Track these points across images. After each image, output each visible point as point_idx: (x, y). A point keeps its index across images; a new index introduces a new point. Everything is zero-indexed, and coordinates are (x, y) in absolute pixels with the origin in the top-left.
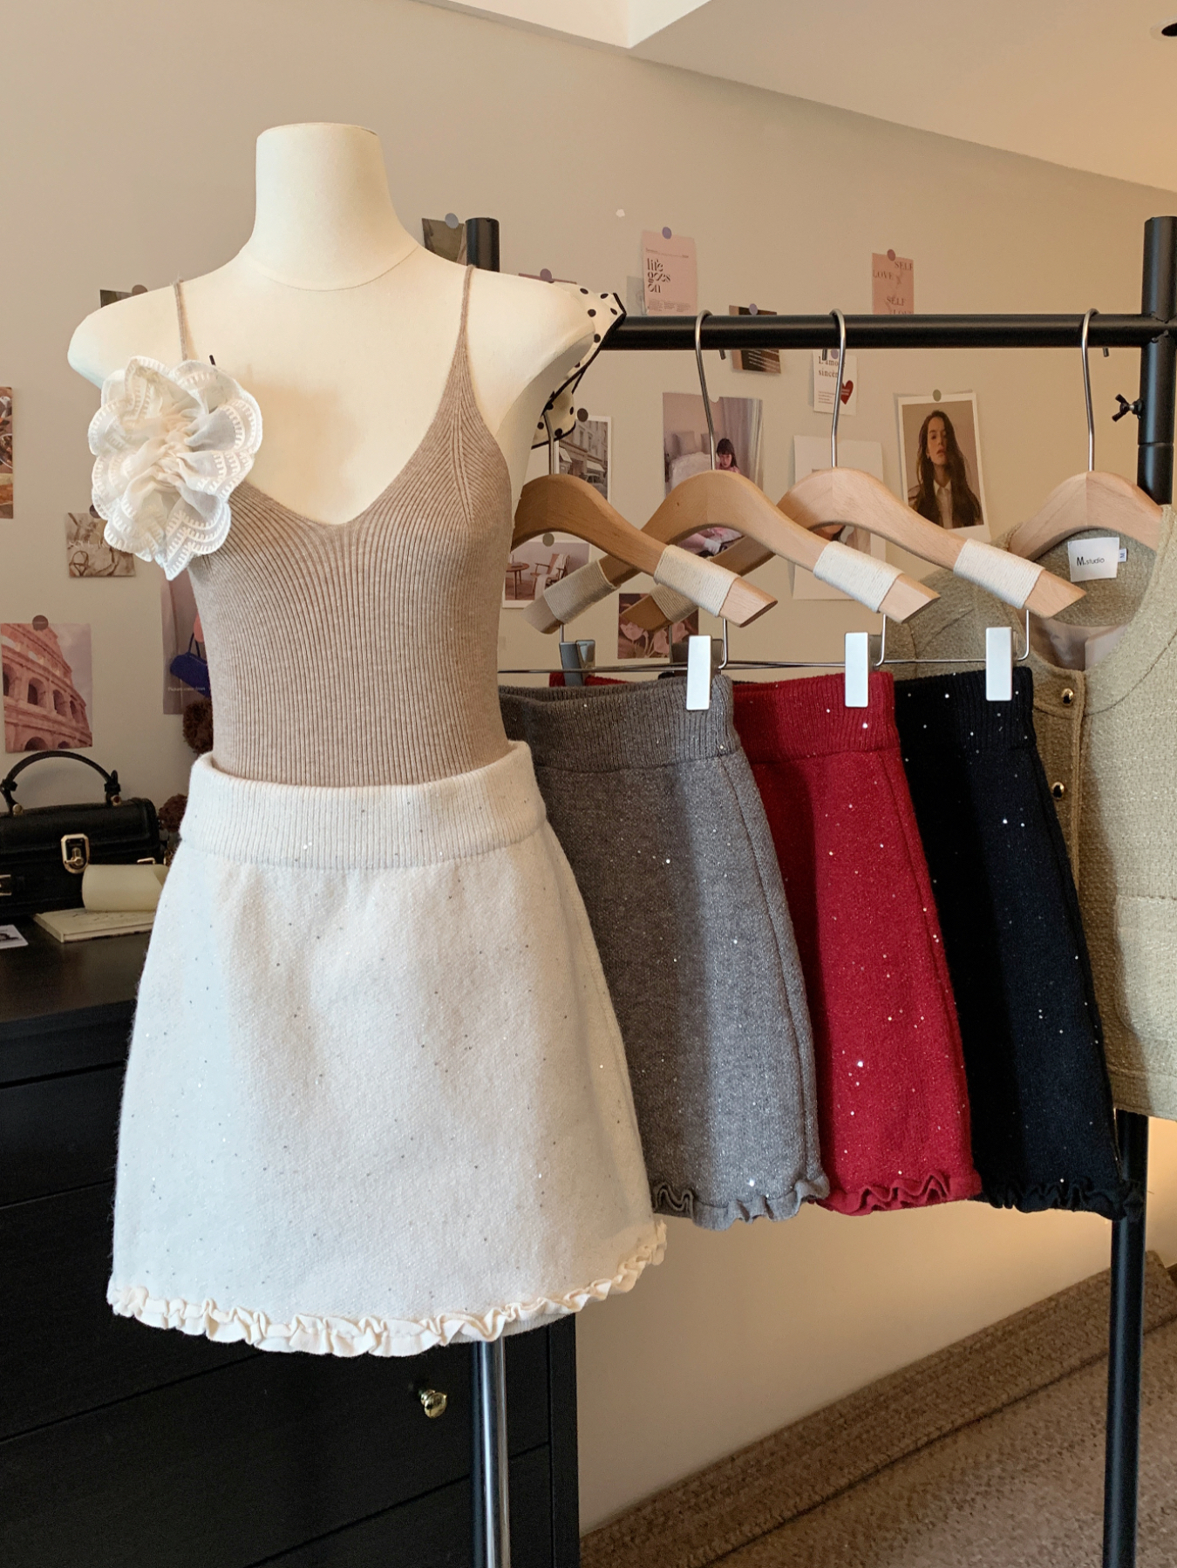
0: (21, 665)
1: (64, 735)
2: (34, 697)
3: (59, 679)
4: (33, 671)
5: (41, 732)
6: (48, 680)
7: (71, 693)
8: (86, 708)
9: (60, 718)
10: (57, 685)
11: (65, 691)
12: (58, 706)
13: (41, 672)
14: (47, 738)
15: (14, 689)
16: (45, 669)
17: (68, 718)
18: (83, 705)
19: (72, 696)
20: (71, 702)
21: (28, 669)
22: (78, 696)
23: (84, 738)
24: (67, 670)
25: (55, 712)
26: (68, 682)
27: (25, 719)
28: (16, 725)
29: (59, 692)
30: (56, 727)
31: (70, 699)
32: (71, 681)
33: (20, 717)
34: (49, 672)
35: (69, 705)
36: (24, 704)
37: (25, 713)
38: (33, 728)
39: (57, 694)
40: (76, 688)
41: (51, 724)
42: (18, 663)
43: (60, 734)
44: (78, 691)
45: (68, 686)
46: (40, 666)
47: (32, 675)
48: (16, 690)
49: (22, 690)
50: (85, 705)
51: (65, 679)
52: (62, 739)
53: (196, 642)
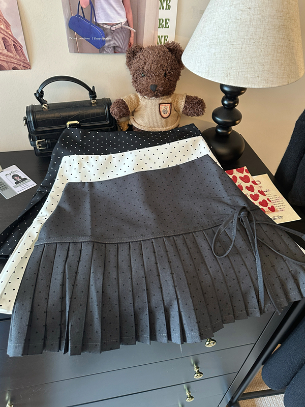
1: (14, 63)
3: (3, 30)
9: (9, 54)
10: (4, 34)
11: (9, 38)
12: (7, 47)
14: (5, 65)
17: (13, 54)
18: (21, 47)
24: (8, 25)
25: (6, 51)
26: (10, 32)
29: (6, 39)
30: (8, 59)
32: (11, 31)
41: (5, 57)
45: (10, 35)
51: (8, 31)
52: (13, 65)
53: (82, 8)
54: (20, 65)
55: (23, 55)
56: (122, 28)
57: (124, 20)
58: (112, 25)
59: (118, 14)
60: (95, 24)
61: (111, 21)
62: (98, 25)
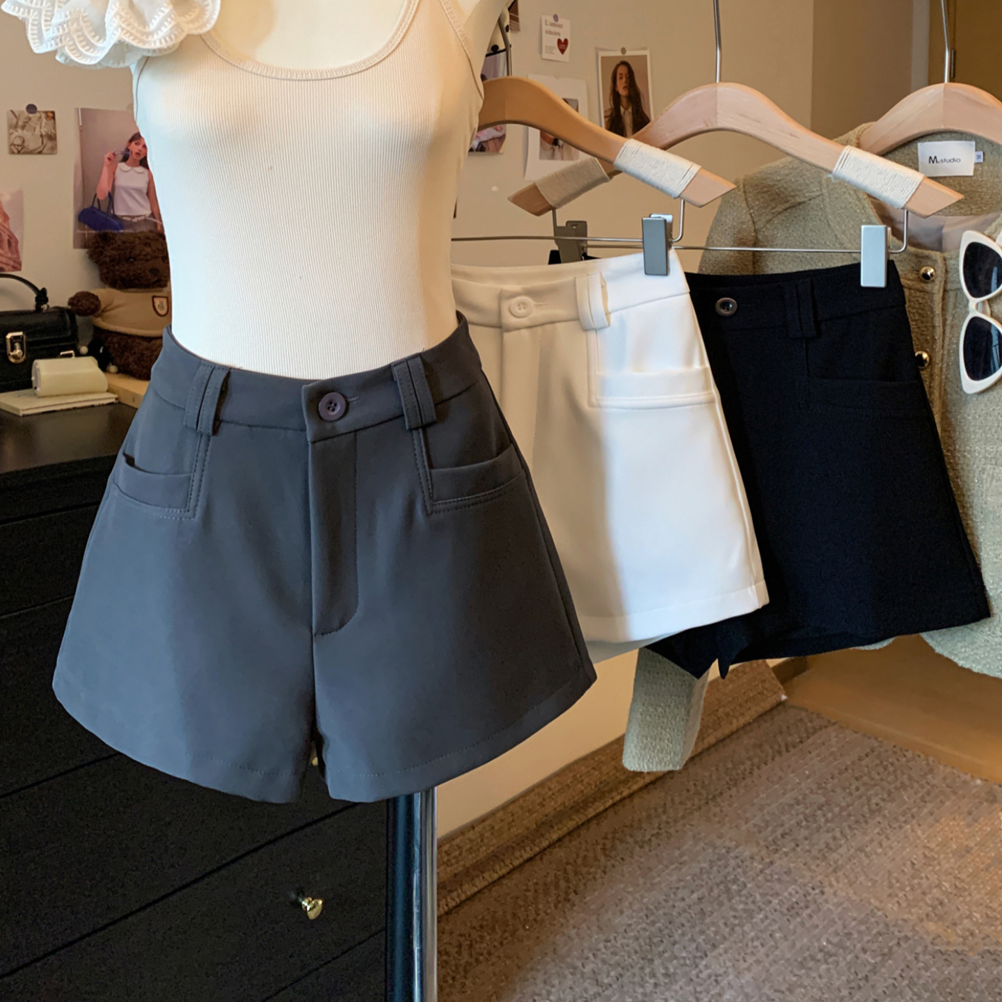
7: (9, 234)
17: (5, 252)
19: (9, 236)
20: (9, 241)
22: (13, 235)
23: (16, 265)
24: (6, 218)
31: (8, 238)
32: (8, 224)
35: (7, 242)
40: (12, 230)
44: (14, 233)
45: (6, 229)
50: (18, 244)
51: (5, 225)
53: (98, 201)
54: (7, 265)
55: (17, 252)
56: (145, 220)
57: (147, 212)
58: (133, 217)
59: (142, 206)
61: (133, 213)
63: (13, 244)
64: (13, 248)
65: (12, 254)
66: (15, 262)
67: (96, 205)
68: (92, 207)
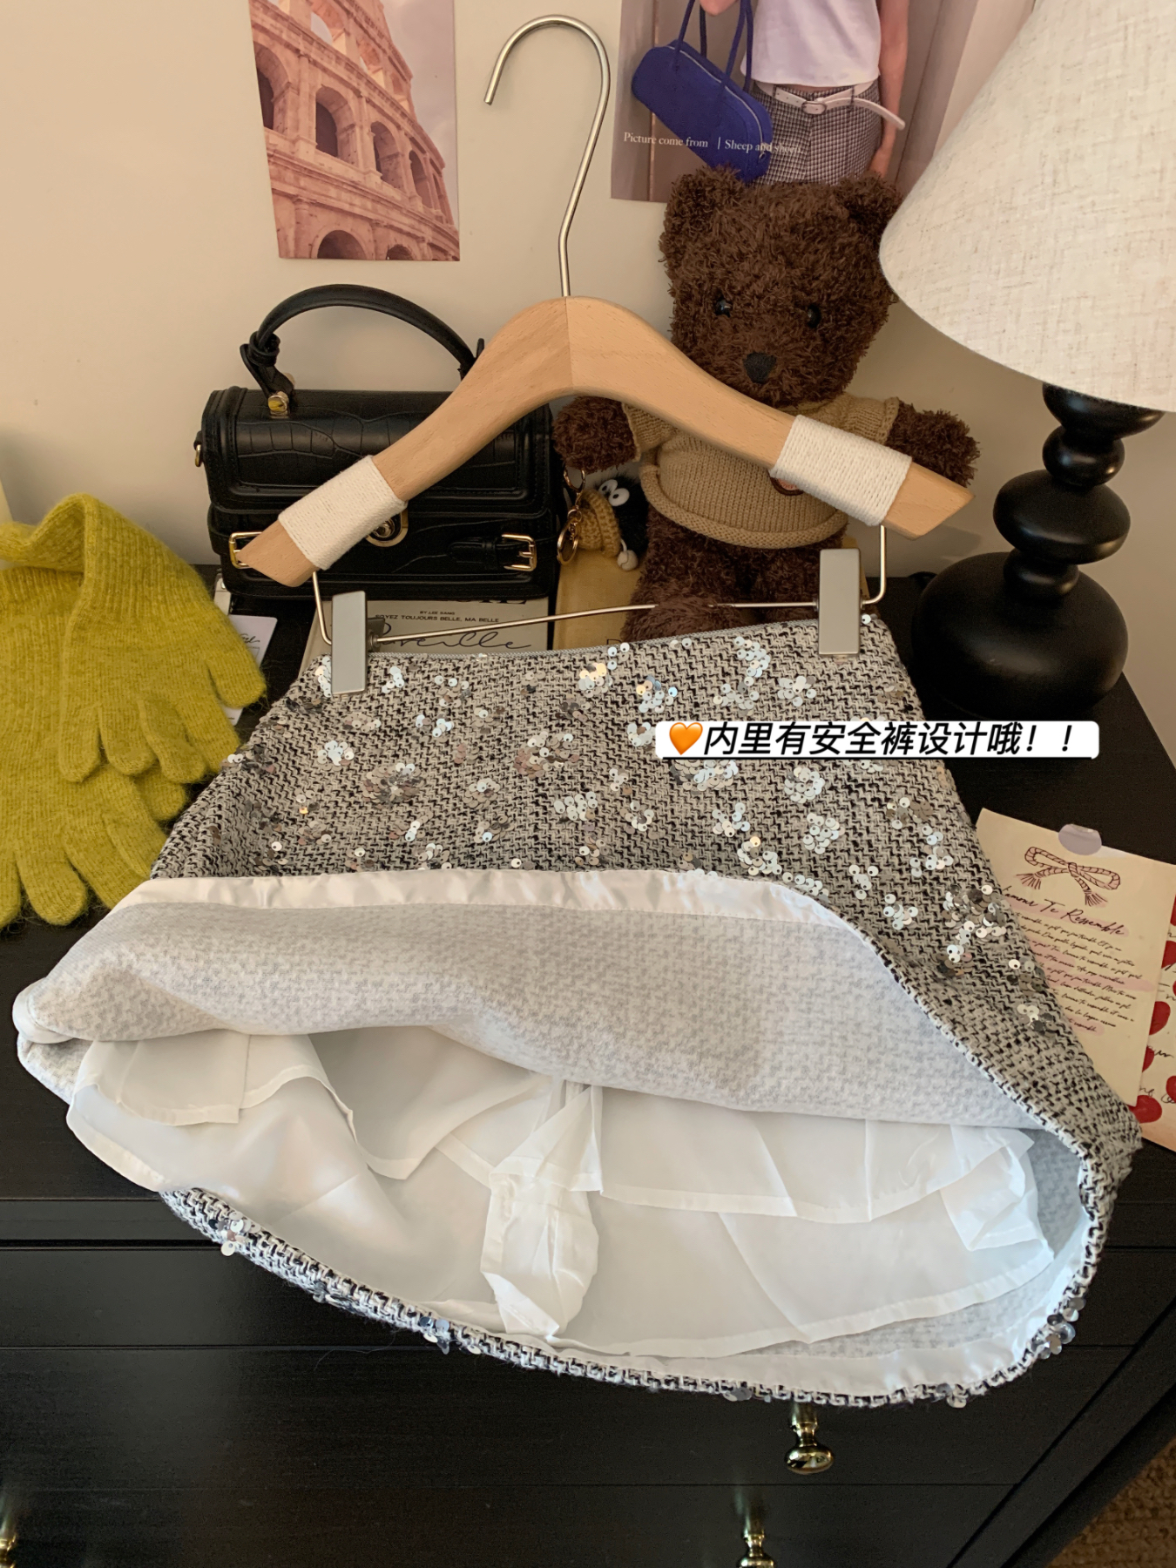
0: (297, 51)
1: (400, 231)
2: (329, 136)
3: (381, 93)
4: (325, 70)
5: (350, 220)
6: (358, 93)
7: (412, 134)
8: (444, 171)
9: (388, 191)
10: (381, 111)
11: (399, 127)
12: (383, 162)
13: (341, 71)
14: (362, 233)
15: (283, 111)
16: (351, 66)
17: (403, 192)
18: (438, 165)
19: (413, 140)
20: (413, 156)
21: (315, 63)
22: (426, 139)
23: (442, 242)
24: (401, 74)
25: (377, 177)
26: (405, 105)
27: (311, 188)
28: (295, 199)
29: (386, 130)
30: (381, 214)
31: (410, 148)
32: (409, 99)
33: (303, 182)
34: (361, 75)
35: (409, 162)
36: (308, 152)
37: (310, 173)
38: (331, 208)
39: (380, 134)
40: (420, 121)
41: (369, 205)
42: (288, 46)
43: (391, 227)
44: (426, 130)
45: (404, 115)
46: (338, 57)
47: (322, 80)
48: (290, 114)
49: (301, 116)
50: (443, 165)
51: (397, 97)
52: (394, 239)
53: (702, 12)
54: (419, 240)
55: (442, 196)
56: (850, 107)
57: (864, 76)
58: (810, 94)
59: (849, 46)
60: (741, 83)
61: (812, 78)
62: (752, 88)
63: (429, 170)
64: (430, 185)
65: (427, 203)
66: (437, 230)
67: (693, 38)
68: (680, 43)
